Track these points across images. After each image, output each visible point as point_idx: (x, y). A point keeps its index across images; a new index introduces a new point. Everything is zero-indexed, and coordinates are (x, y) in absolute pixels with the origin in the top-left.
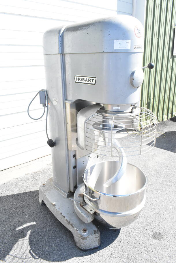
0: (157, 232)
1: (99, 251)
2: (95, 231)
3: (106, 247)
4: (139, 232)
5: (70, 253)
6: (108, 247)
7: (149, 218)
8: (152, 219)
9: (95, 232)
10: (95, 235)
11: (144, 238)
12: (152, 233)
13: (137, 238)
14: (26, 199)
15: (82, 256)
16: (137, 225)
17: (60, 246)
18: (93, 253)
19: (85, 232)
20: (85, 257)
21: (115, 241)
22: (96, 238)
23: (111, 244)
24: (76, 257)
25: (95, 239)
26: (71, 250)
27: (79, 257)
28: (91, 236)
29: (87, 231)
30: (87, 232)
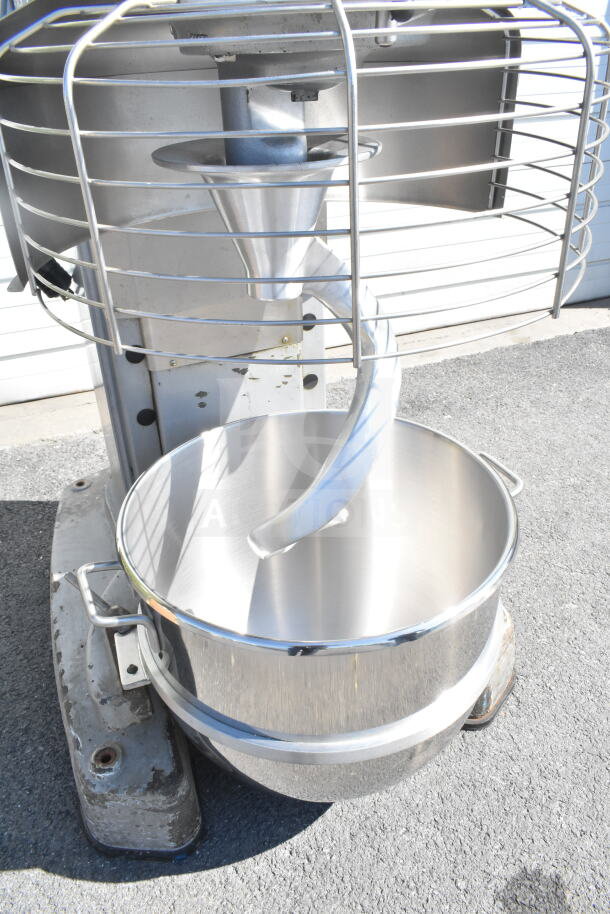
0: (549, 871)
1: (169, 875)
2: (157, 773)
3: (218, 864)
4: (440, 840)
5: (32, 840)
6: (230, 869)
7: (535, 773)
8: (552, 784)
9: (158, 784)
10: (149, 797)
11: (448, 882)
12: (513, 871)
13: (407, 870)
14: (26, 528)
15: (73, 874)
16: (448, 788)
17: (15, 785)
18: (137, 876)
19: (100, 766)
20: (87, 885)
21: (281, 851)
22: (155, 810)
23: (250, 860)
24: (47, 870)
25: (150, 816)
26: (47, 823)
27: (58, 877)
28: (129, 799)
29: (116, 765)
30: (110, 770)
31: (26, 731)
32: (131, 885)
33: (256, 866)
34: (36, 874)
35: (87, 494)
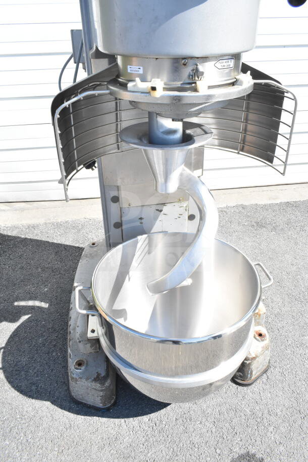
0: (259, 456)
1: (98, 417)
2: (98, 374)
3: (118, 417)
4: (214, 430)
5: (49, 390)
6: (123, 420)
7: (266, 412)
8: (273, 418)
9: (98, 379)
10: (94, 384)
11: (213, 448)
12: (243, 451)
13: (196, 440)
15: (62, 407)
16: (224, 409)
17: (46, 367)
18: (86, 414)
19: (77, 367)
20: (66, 413)
21: (145, 418)
22: (95, 389)
23: (132, 419)
24: (52, 403)
25: (93, 391)
26: (56, 385)
27: (56, 407)
28: (86, 382)
29: (83, 368)
30: (80, 369)
31: (55, 346)
32: (83, 417)
33: (133, 422)
34: (48, 404)
35: (95, 249)
